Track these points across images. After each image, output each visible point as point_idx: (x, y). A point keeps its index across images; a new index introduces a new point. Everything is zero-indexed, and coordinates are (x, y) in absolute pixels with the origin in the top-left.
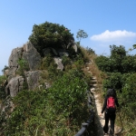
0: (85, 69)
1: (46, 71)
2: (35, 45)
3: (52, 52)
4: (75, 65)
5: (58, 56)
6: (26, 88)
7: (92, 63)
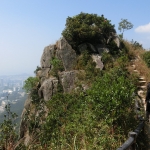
0: (130, 68)
1: (83, 71)
2: (69, 42)
3: (89, 48)
4: (117, 62)
5: (97, 53)
6: (61, 91)
7: (138, 59)
